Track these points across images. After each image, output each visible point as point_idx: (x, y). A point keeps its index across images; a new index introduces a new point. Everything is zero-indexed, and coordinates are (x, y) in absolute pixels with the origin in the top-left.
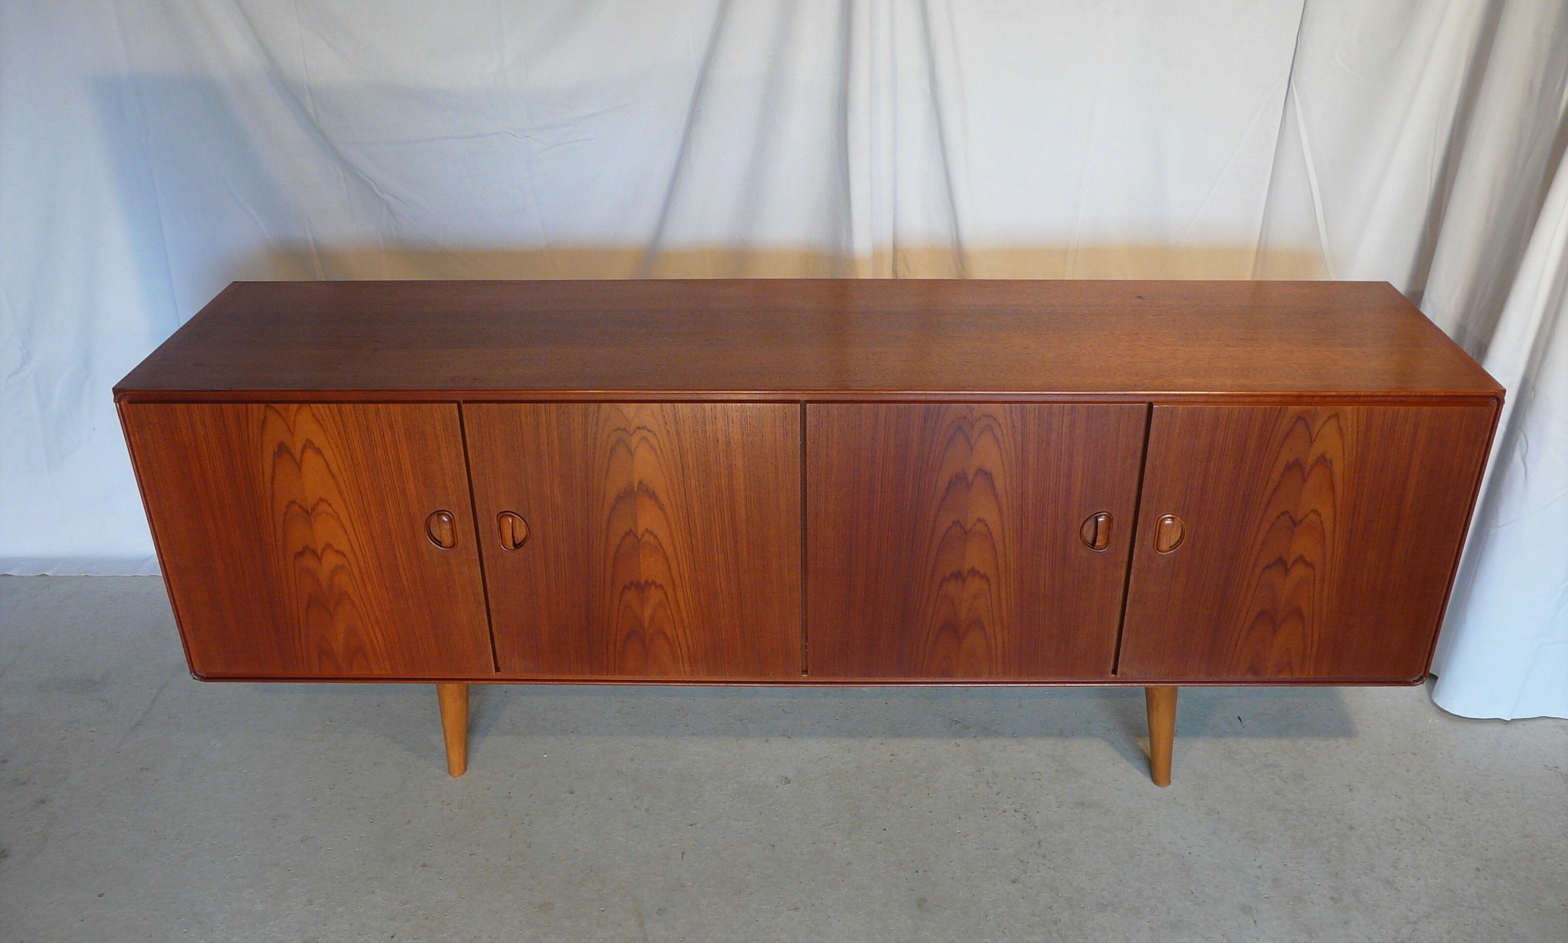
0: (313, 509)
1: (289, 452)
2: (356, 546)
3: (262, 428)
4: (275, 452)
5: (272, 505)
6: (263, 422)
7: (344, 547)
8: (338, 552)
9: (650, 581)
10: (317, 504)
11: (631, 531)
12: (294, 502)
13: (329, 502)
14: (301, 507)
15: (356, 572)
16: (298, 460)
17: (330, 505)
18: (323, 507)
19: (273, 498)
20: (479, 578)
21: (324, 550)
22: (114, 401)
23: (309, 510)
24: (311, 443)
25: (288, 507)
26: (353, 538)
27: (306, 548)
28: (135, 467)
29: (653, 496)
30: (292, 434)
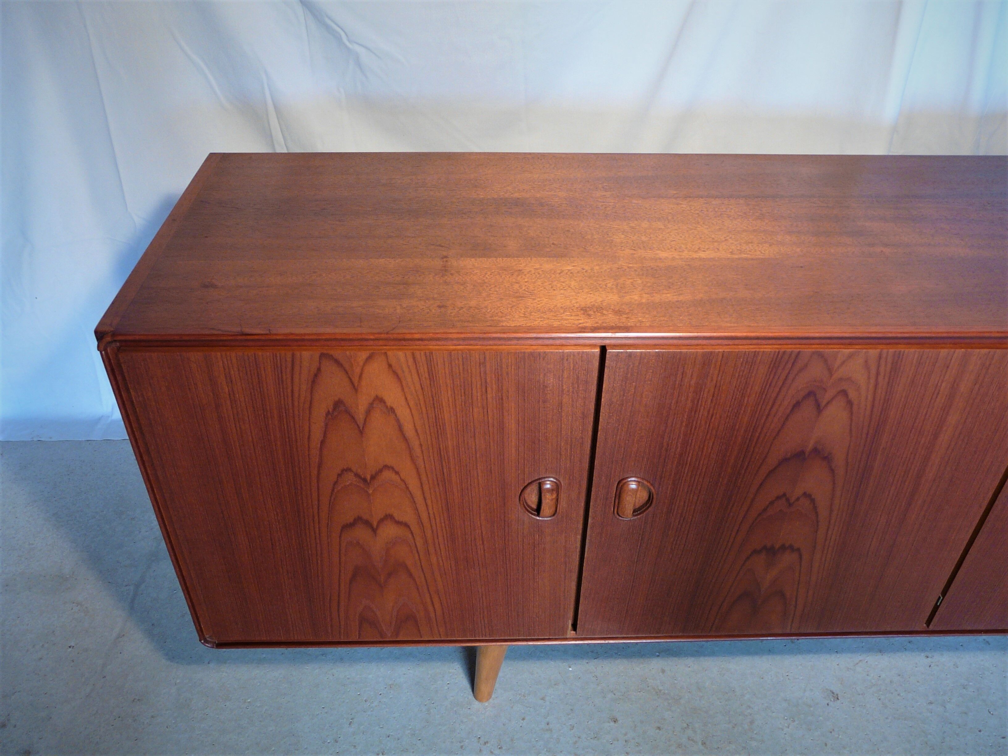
0: (373, 478)
1: (347, 412)
2: (424, 516)
3: (313, 382)
4: (329, 411)
5: (319, 473)
6: (316, 375)
7: (408, 516)
8: (398, 523)
9: (787, 545)
10: (381, 471)
11: (784, 495)
12: (349, 470)
13: (396, 469)
14: (357, 475)
15: (420, 542)
16: (361, 422)
17: (397, 473)
18: (387, 475)
19: (320, 466)
20: (576, 547)
21: (381, 521)
22: (98, 349)
23: (368, 478)
24: (381, 400)
25: (339, 475)
26: (422, 508)
27: (358, 520)
28: (129, 429)
29: (827, 459)
30: (355, 389)
